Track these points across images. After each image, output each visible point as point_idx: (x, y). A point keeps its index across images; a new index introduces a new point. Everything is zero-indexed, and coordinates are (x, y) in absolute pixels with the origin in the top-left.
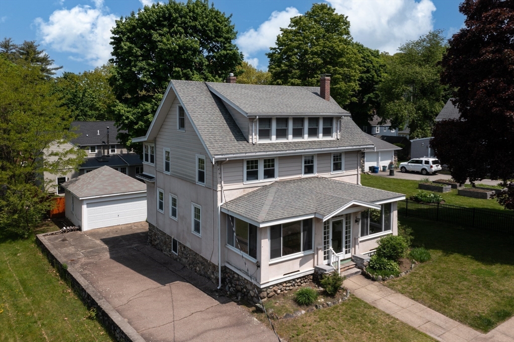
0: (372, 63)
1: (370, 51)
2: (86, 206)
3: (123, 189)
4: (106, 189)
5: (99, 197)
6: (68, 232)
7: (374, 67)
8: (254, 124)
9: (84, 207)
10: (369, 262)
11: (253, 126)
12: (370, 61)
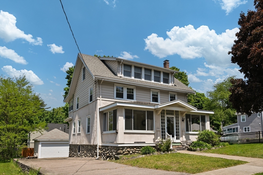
0: (200, 98)
1: (201, 95)
2: (41, 145)
3: (62, 138)
4: (53, 137)
5: (48, 140)
6: (30, 159)
7: (202, 100)
8: (120, 66)
9: (40, 146)
10: (191, 143)
11: (120, 67)
12: (199, 97)
